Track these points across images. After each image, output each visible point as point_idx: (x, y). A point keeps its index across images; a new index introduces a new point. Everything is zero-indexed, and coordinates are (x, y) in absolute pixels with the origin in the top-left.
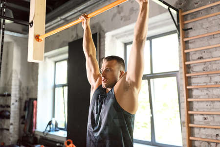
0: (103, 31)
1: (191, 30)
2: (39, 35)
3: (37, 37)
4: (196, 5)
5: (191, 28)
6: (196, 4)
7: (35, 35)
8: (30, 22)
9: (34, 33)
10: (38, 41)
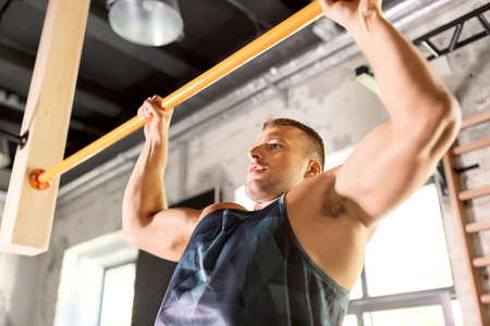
0: (231, 184)
1: (475, 171)
2: (42, 171)
3: (34, 176)
4: (480, 107)
5: (476, 166)
6: (481, 102)
7: (28, 169)
8: (22, 134)
9: (28, 162)
10: (38, 187)
